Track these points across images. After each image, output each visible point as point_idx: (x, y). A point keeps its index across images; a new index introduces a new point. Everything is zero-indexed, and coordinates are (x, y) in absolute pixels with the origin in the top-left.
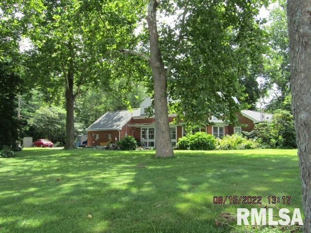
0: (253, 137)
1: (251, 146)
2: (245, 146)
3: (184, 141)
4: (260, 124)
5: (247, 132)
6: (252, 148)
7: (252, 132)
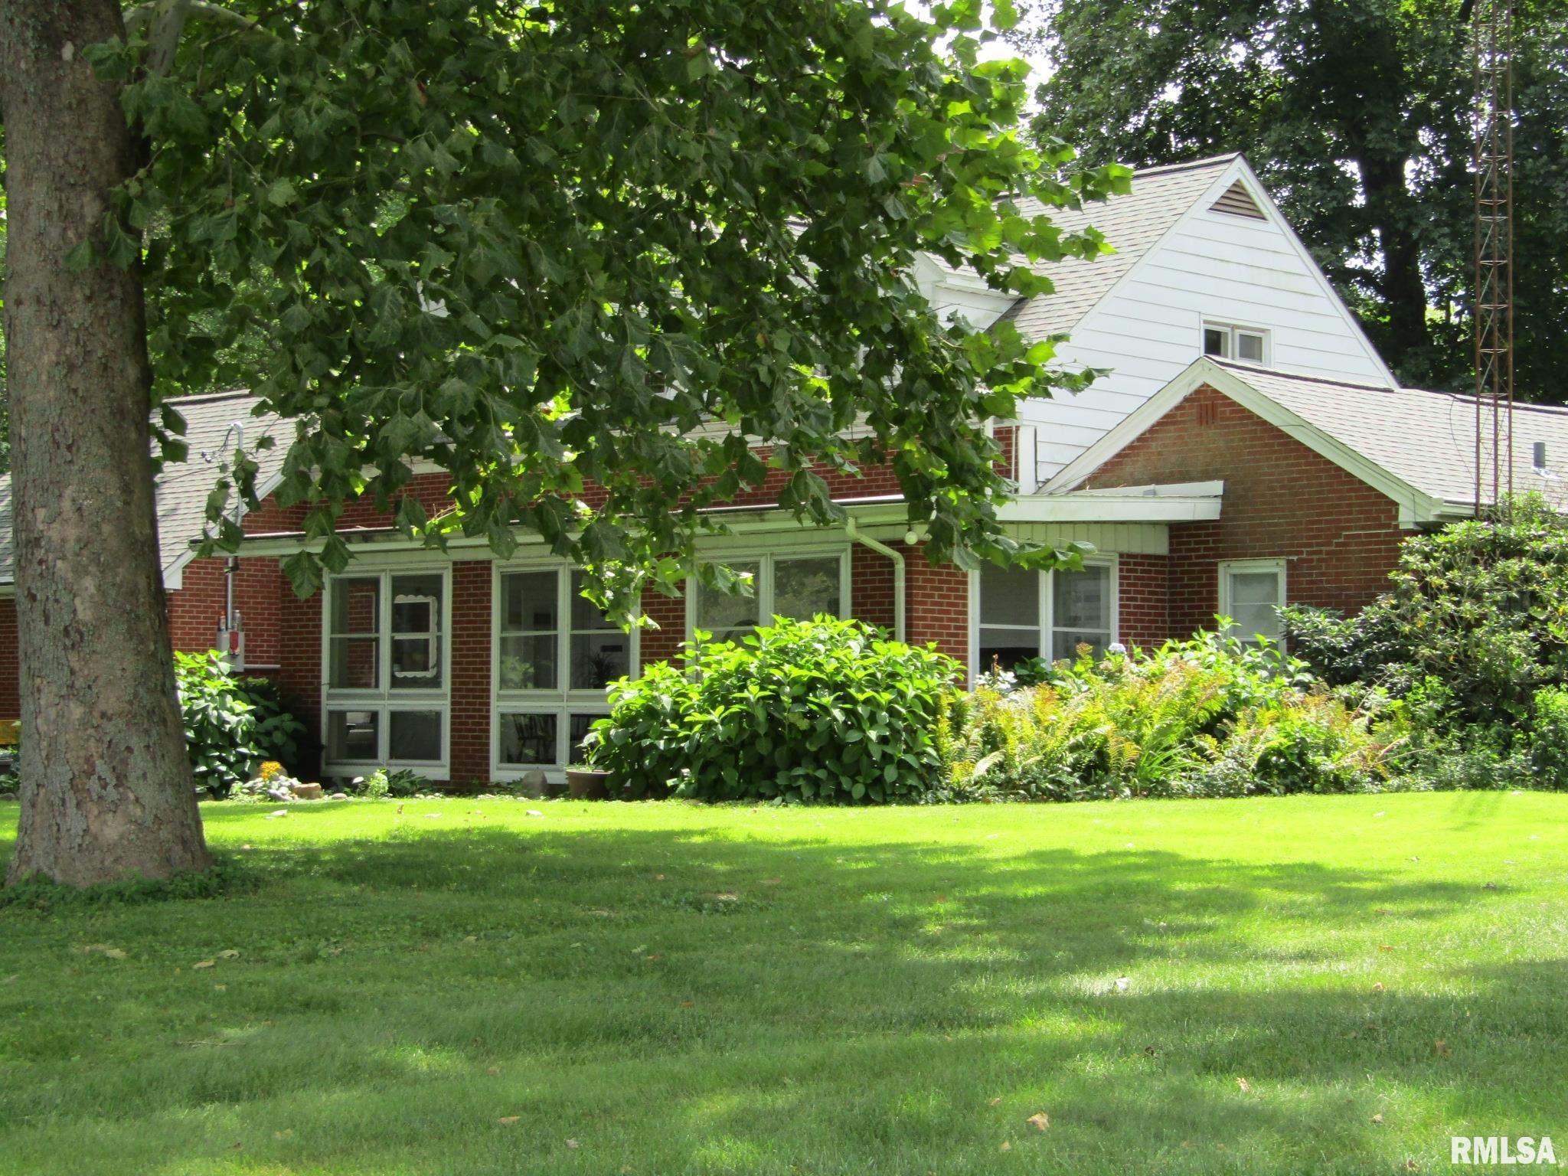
0: (1367, 673)
1: (1326, 764)
2: (1264, 764)
3: (651, 712)
4: (1458, 531)
5: (1320, 619)
6: (1338, 785)
7: (1371, 614)
